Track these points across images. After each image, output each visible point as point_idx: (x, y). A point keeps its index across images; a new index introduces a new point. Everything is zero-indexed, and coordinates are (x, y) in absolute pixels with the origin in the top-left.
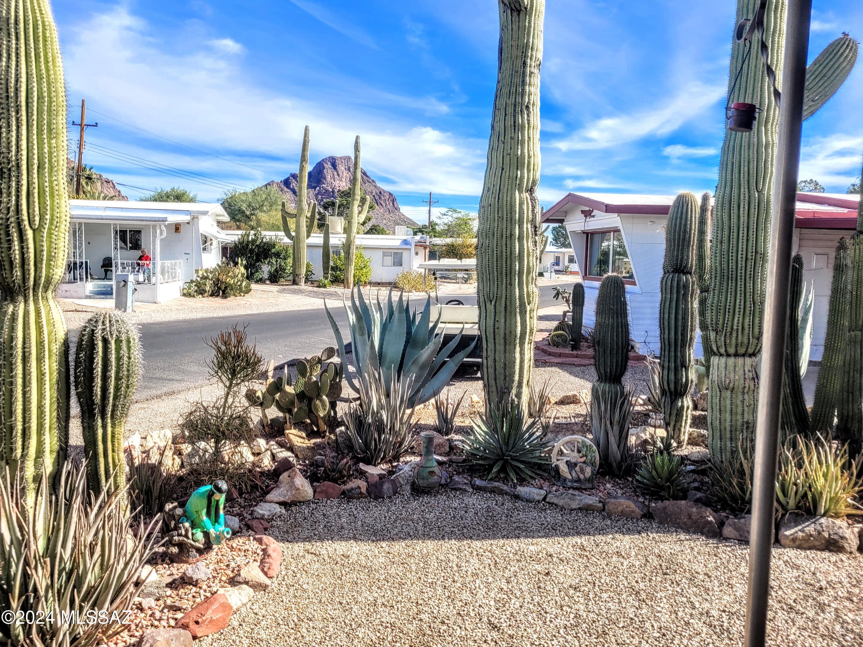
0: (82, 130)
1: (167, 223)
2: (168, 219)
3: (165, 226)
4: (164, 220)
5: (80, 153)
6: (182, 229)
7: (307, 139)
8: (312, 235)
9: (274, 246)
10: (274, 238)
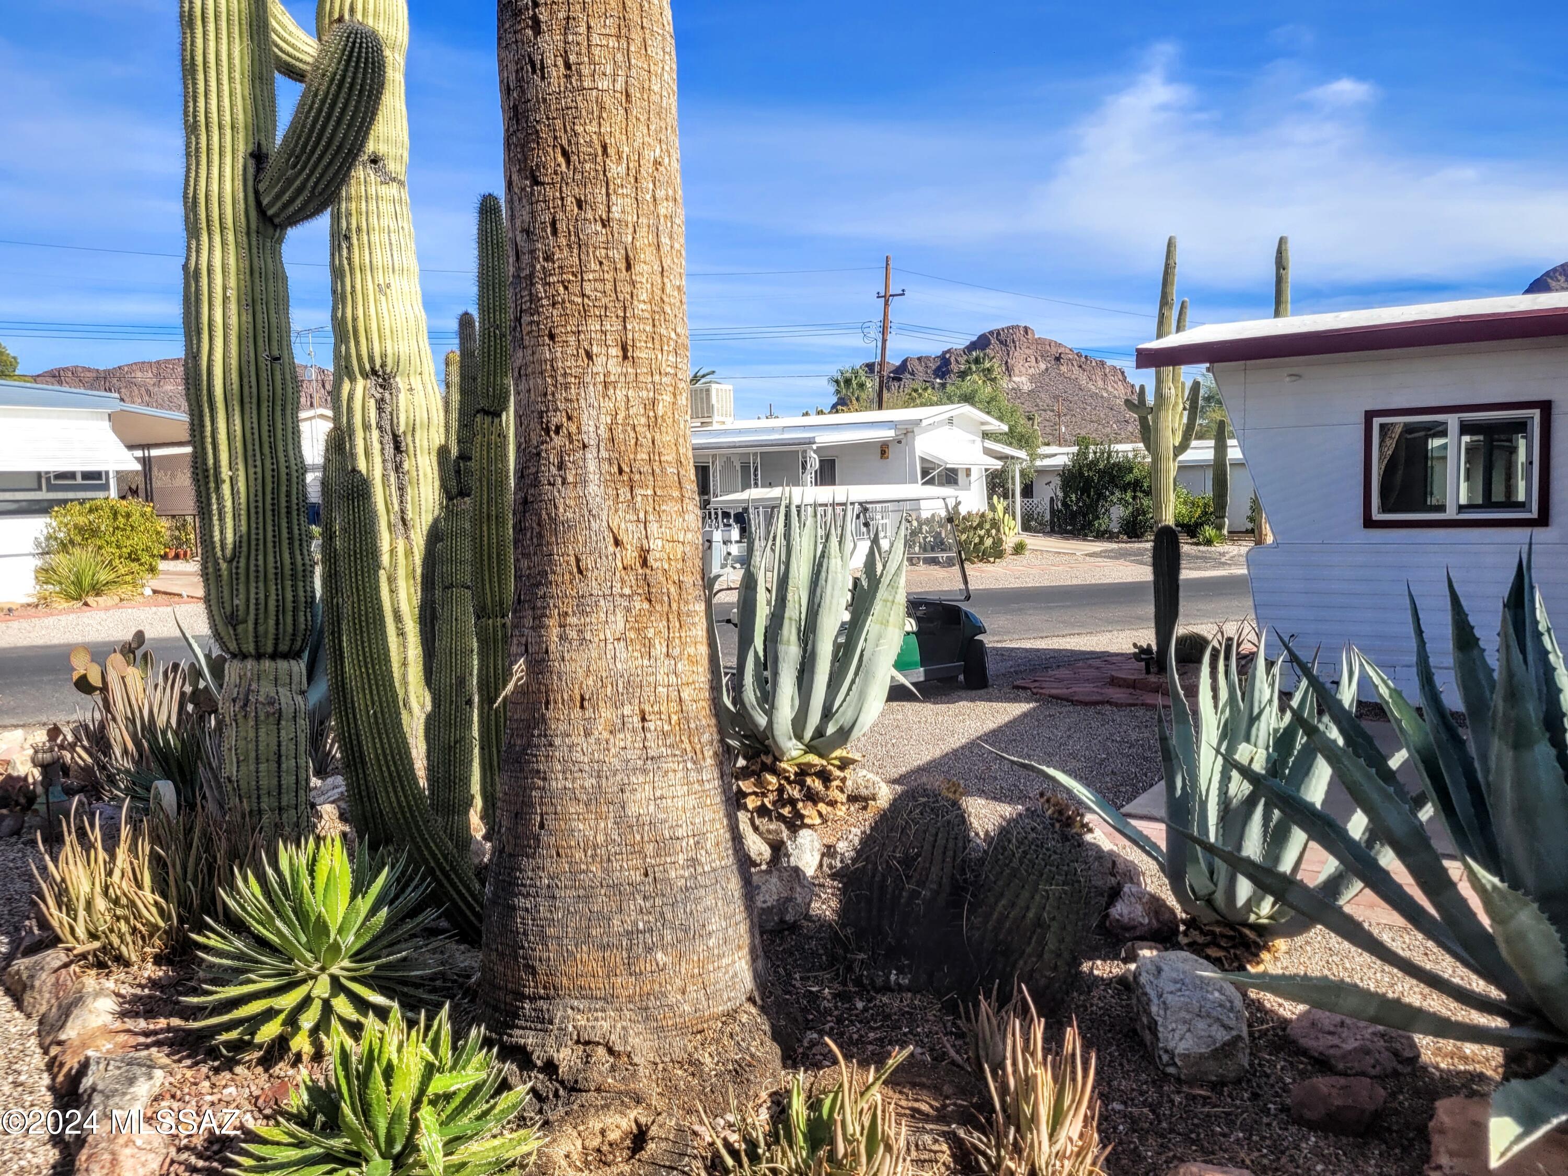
0: (886, 304)
1: (814, 447)
2: (817, 440)
3: (815, 452)
4: (811, 442)
5: (884, 341)
6: (891, 453)
7: (1171, 262)
8: (1194, 443)
9: (1131, 470)
10: (1131, 455)
